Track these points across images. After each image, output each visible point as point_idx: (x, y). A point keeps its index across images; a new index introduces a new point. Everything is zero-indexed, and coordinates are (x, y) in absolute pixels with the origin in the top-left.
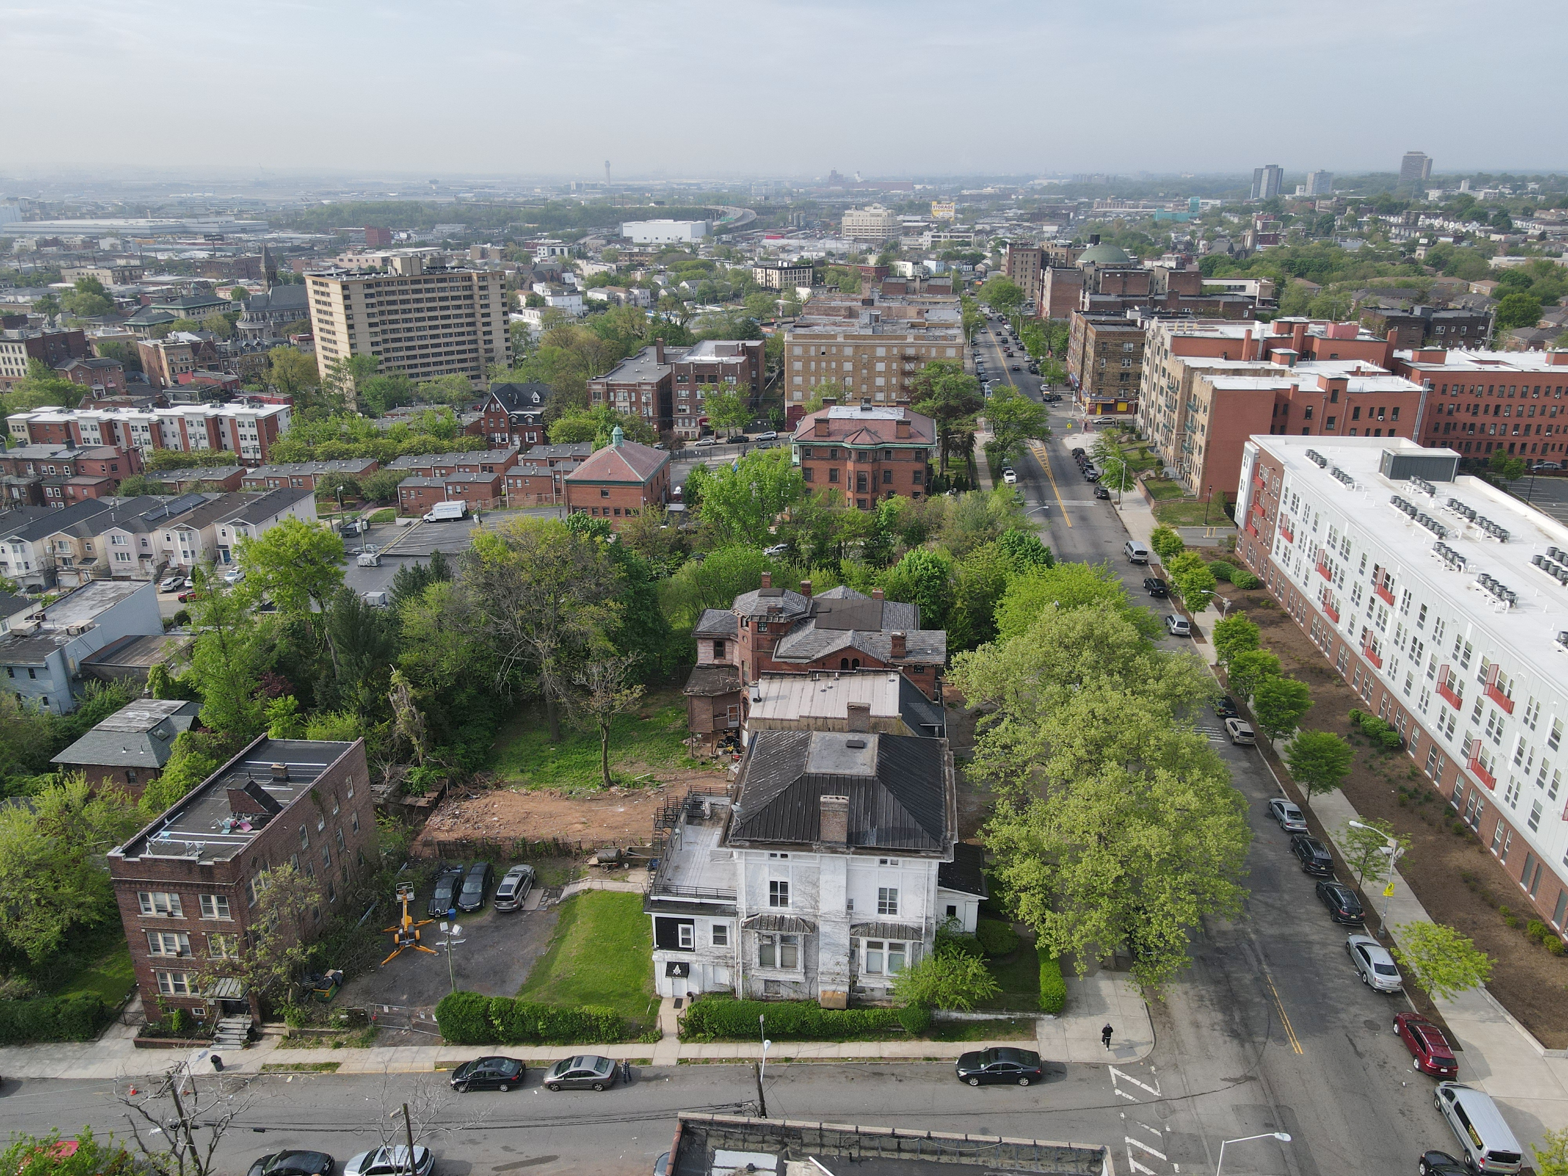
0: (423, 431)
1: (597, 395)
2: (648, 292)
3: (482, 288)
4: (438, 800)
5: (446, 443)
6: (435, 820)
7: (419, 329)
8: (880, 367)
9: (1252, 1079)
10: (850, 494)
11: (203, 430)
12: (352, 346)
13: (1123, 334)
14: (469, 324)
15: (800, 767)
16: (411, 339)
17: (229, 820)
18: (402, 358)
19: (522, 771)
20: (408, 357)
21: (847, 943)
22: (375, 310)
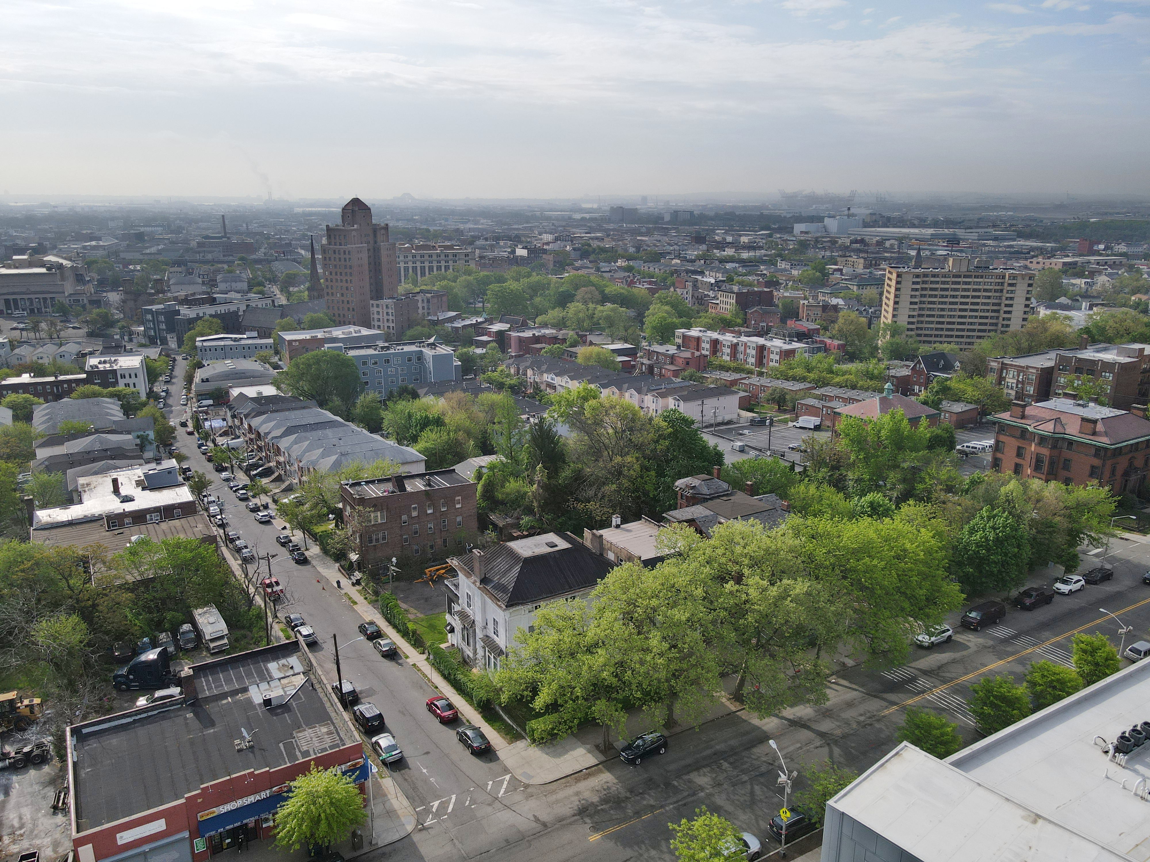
1: (992, 370)
9: (545, 826)
11: (754, 352)
14: (993, 311)
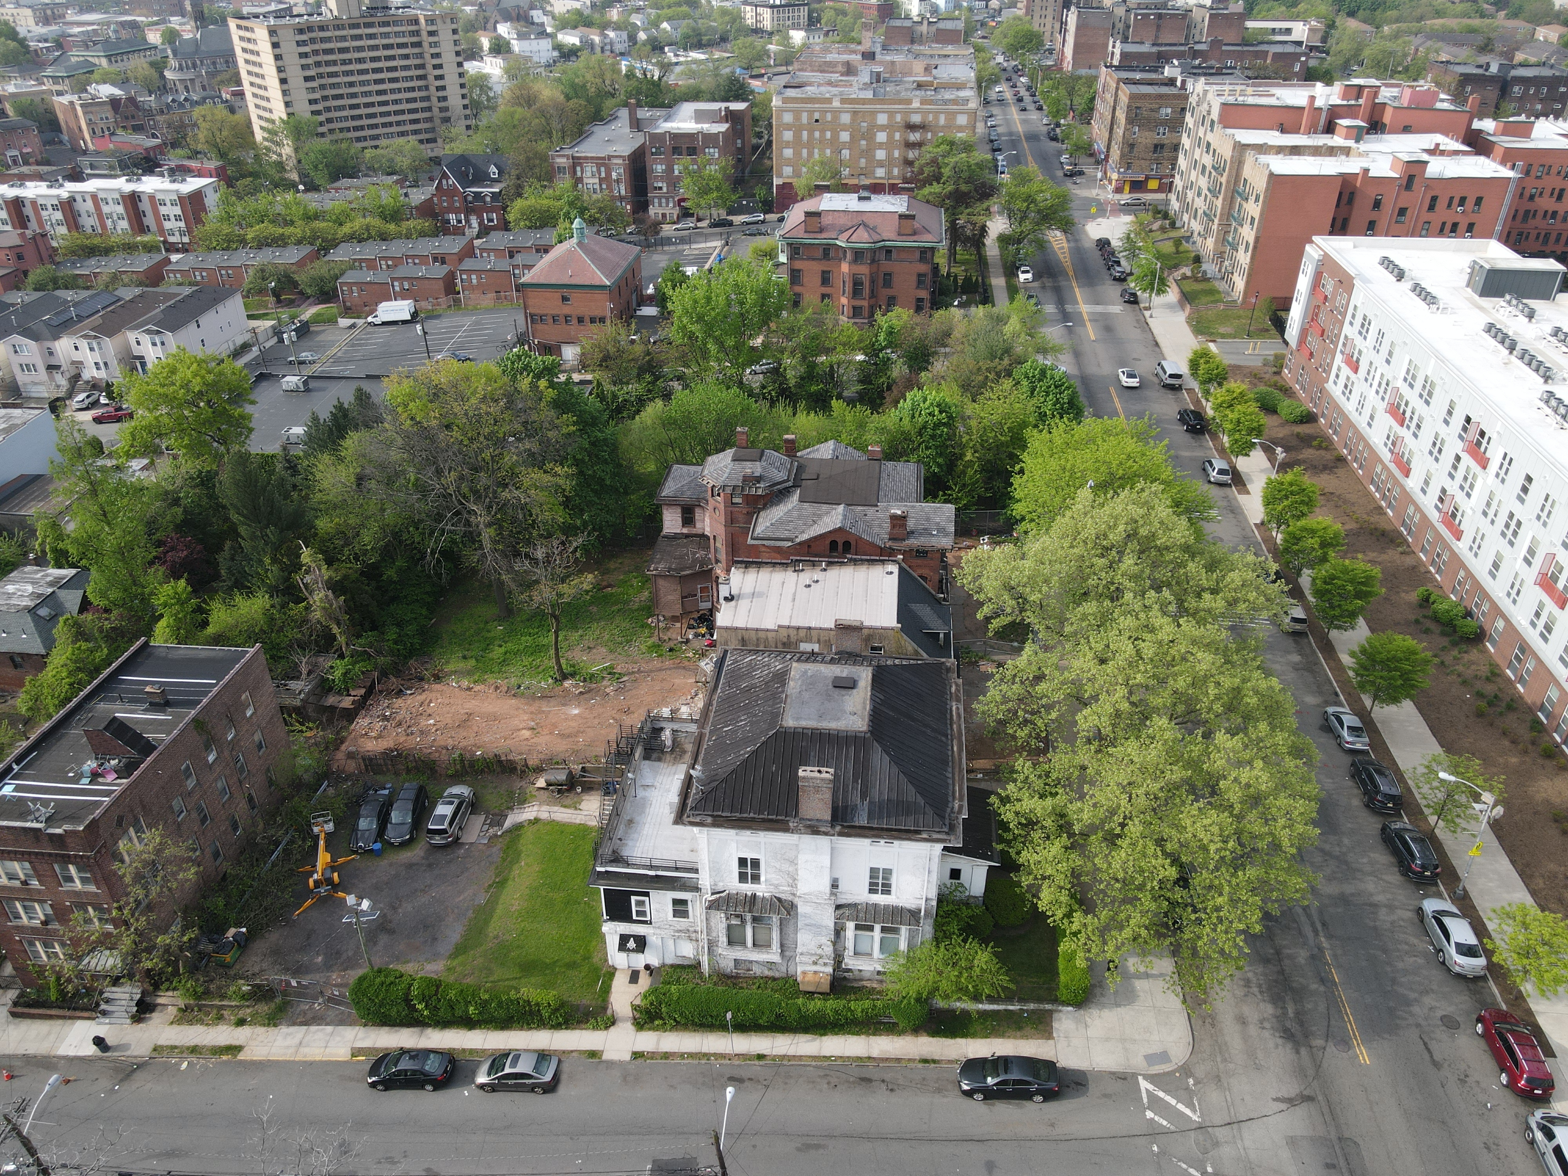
0: (365, 212)
1: (561, 170)
2: (624, 35)
3: (431, 34)
4: (365, 697)
5: (392, 227)
6: (362, 723)
7: (363, 83)
8: (881, 137)
9: (1310, 1099)
10: (844, 300)
11: (120, 209)
12: (287, 104)
13: (1160, 96)
14: (419, 78)
15: (776, 716)
16: (354, 95)
17: (90, 765)
18: (346, 118)
19: (465, 657)
20: (353, 118)
21: (832, 925)
22: (310, 61)
